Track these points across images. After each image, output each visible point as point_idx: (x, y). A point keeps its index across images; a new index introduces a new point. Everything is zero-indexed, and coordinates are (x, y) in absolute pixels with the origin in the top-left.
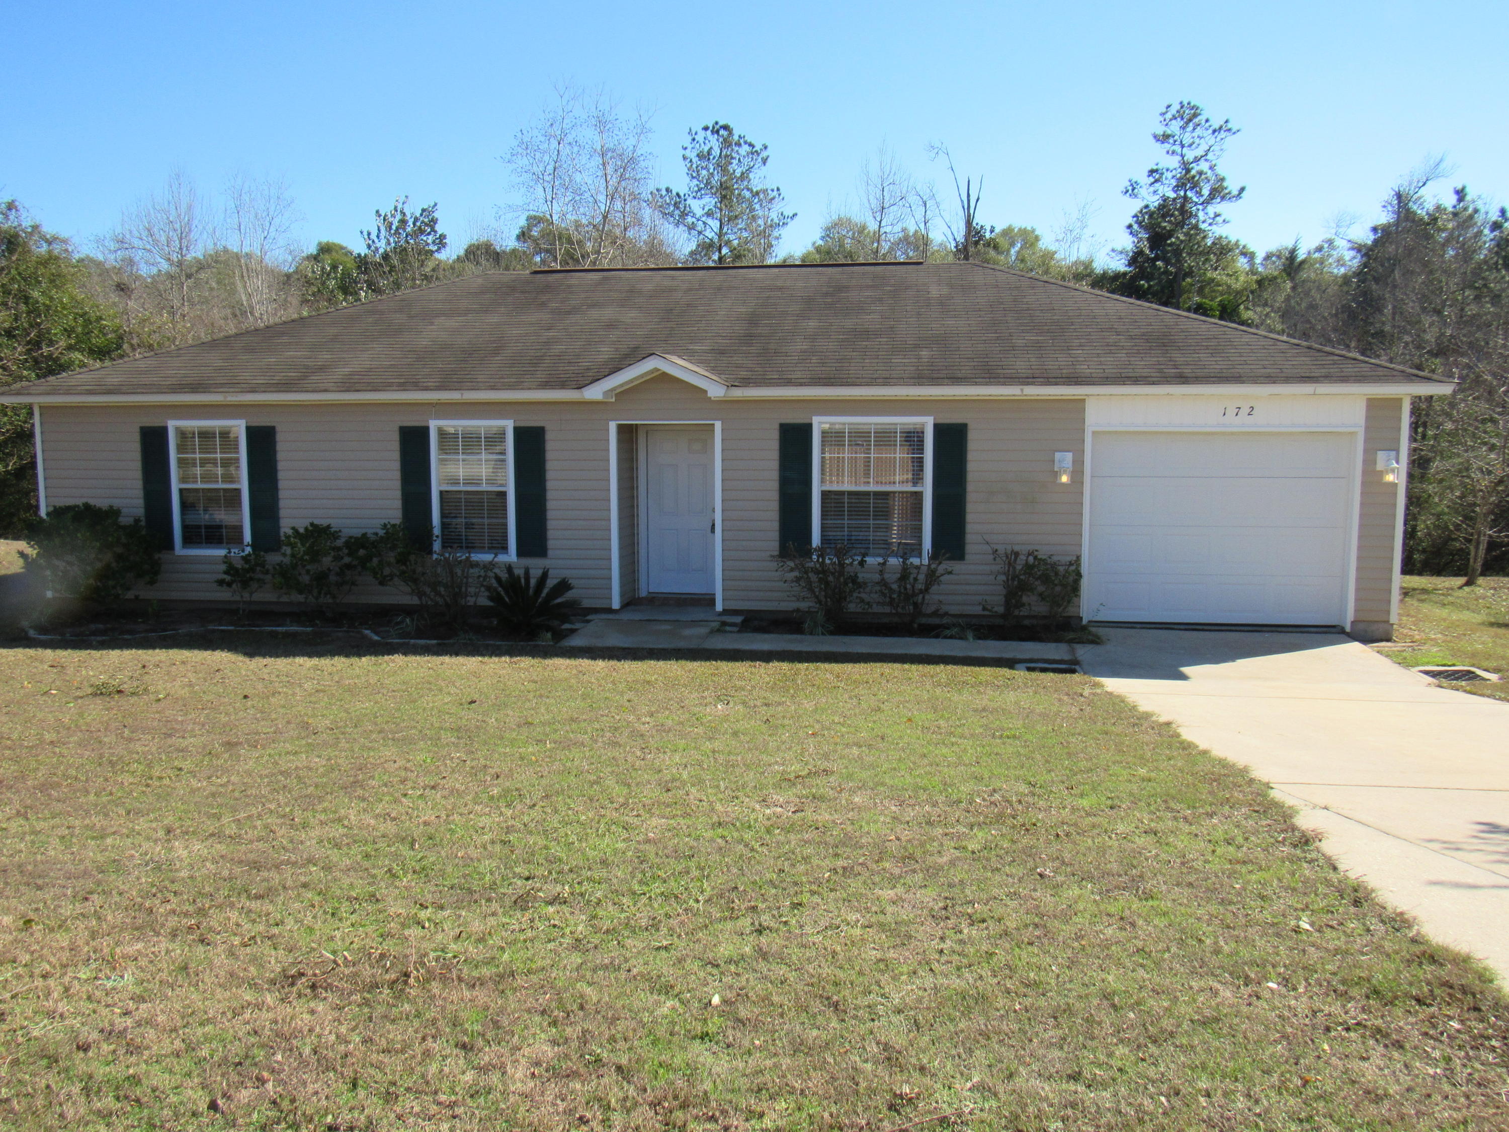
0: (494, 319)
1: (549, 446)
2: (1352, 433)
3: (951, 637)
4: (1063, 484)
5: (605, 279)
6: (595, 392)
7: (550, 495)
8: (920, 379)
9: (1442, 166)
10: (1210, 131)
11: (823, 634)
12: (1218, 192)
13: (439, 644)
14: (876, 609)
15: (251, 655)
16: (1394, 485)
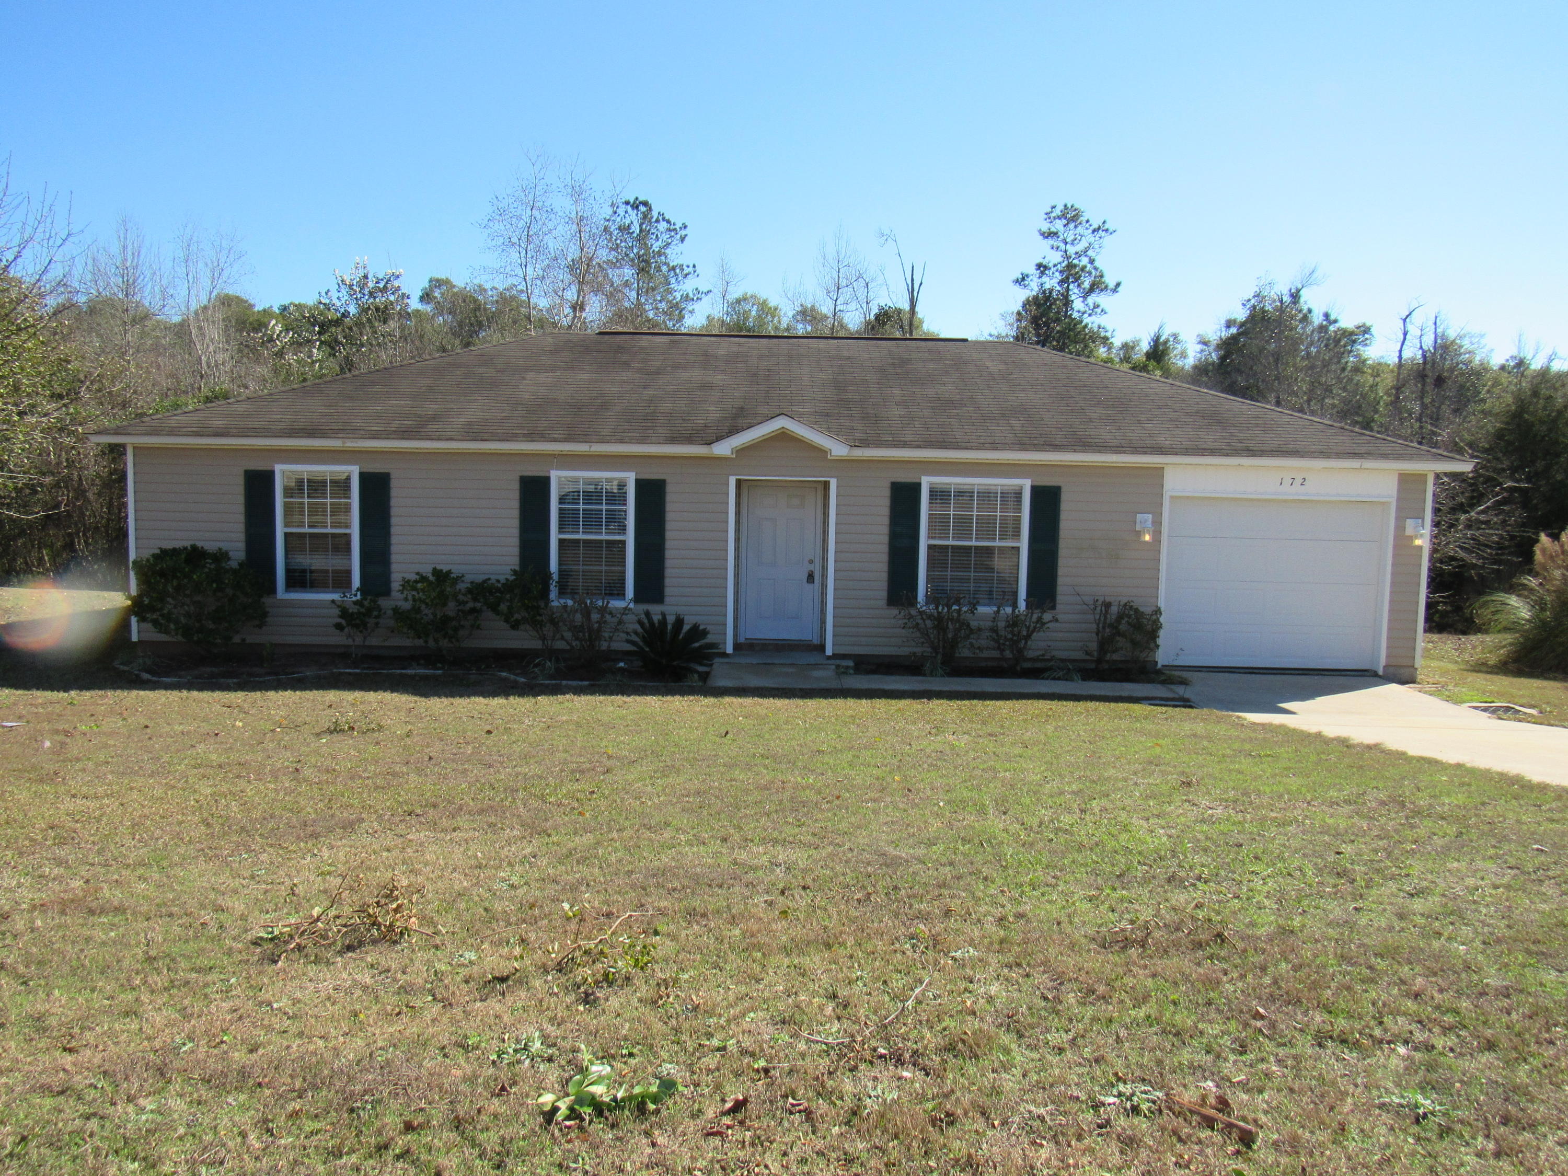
0: (583, 376)
1: (670, 498)
2: (1383, 503)
3: (1059, 679)
4: (1147, 542)
5: (673, 342)
6: (723, 449)
7: (668, 544)
8: (1022, 446)
9: (1315, 275)
10: (1090, 231)
11: (942, 676)
12: (1097, 286)
13: (592, 685)
14: (986, 654)
15: (425, 695)
16: (1420, 548)
